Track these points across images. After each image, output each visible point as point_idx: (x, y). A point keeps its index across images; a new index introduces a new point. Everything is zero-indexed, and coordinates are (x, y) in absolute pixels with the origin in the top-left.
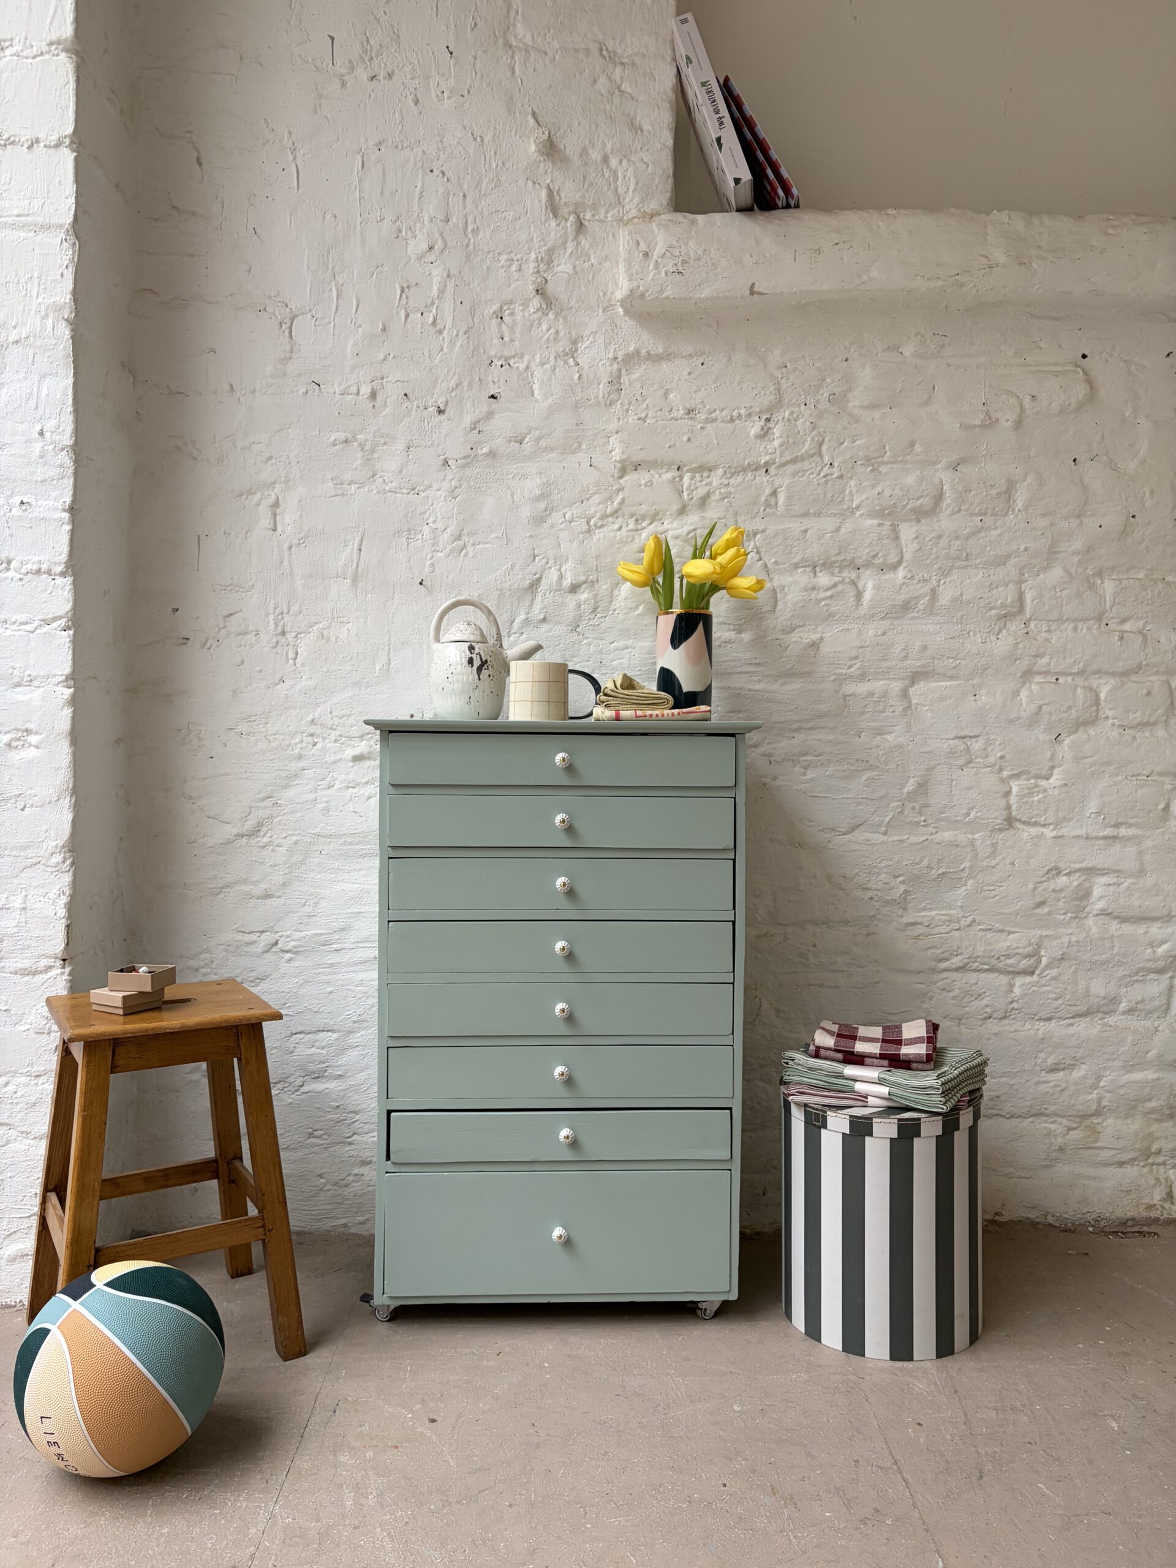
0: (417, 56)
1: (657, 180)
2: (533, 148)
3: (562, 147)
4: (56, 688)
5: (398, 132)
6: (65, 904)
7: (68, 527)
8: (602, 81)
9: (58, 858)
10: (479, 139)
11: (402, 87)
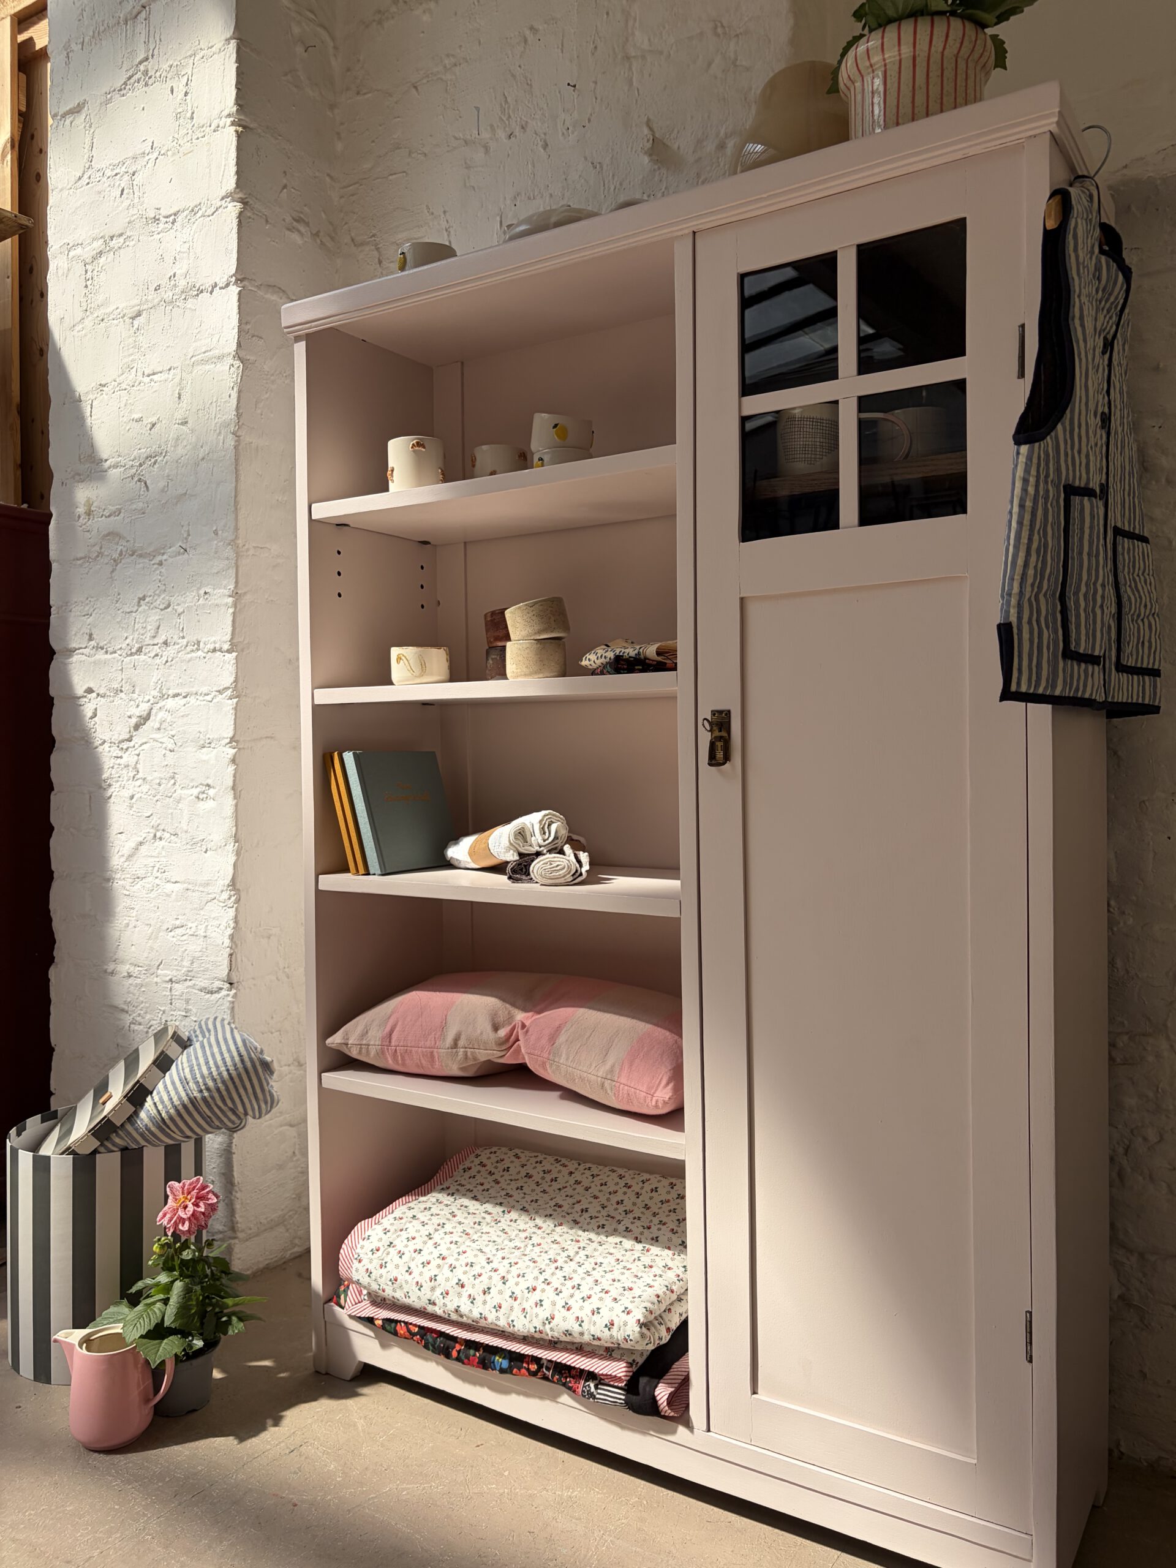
0: (546, 99)
2: (646, 159)
4: (224, 749)
5: (530, 183)
6: (230, 935)
7: (231, 610)
8: (717, 60)
9: (225, 895)
10: (598, 166)
11: (534, 135)
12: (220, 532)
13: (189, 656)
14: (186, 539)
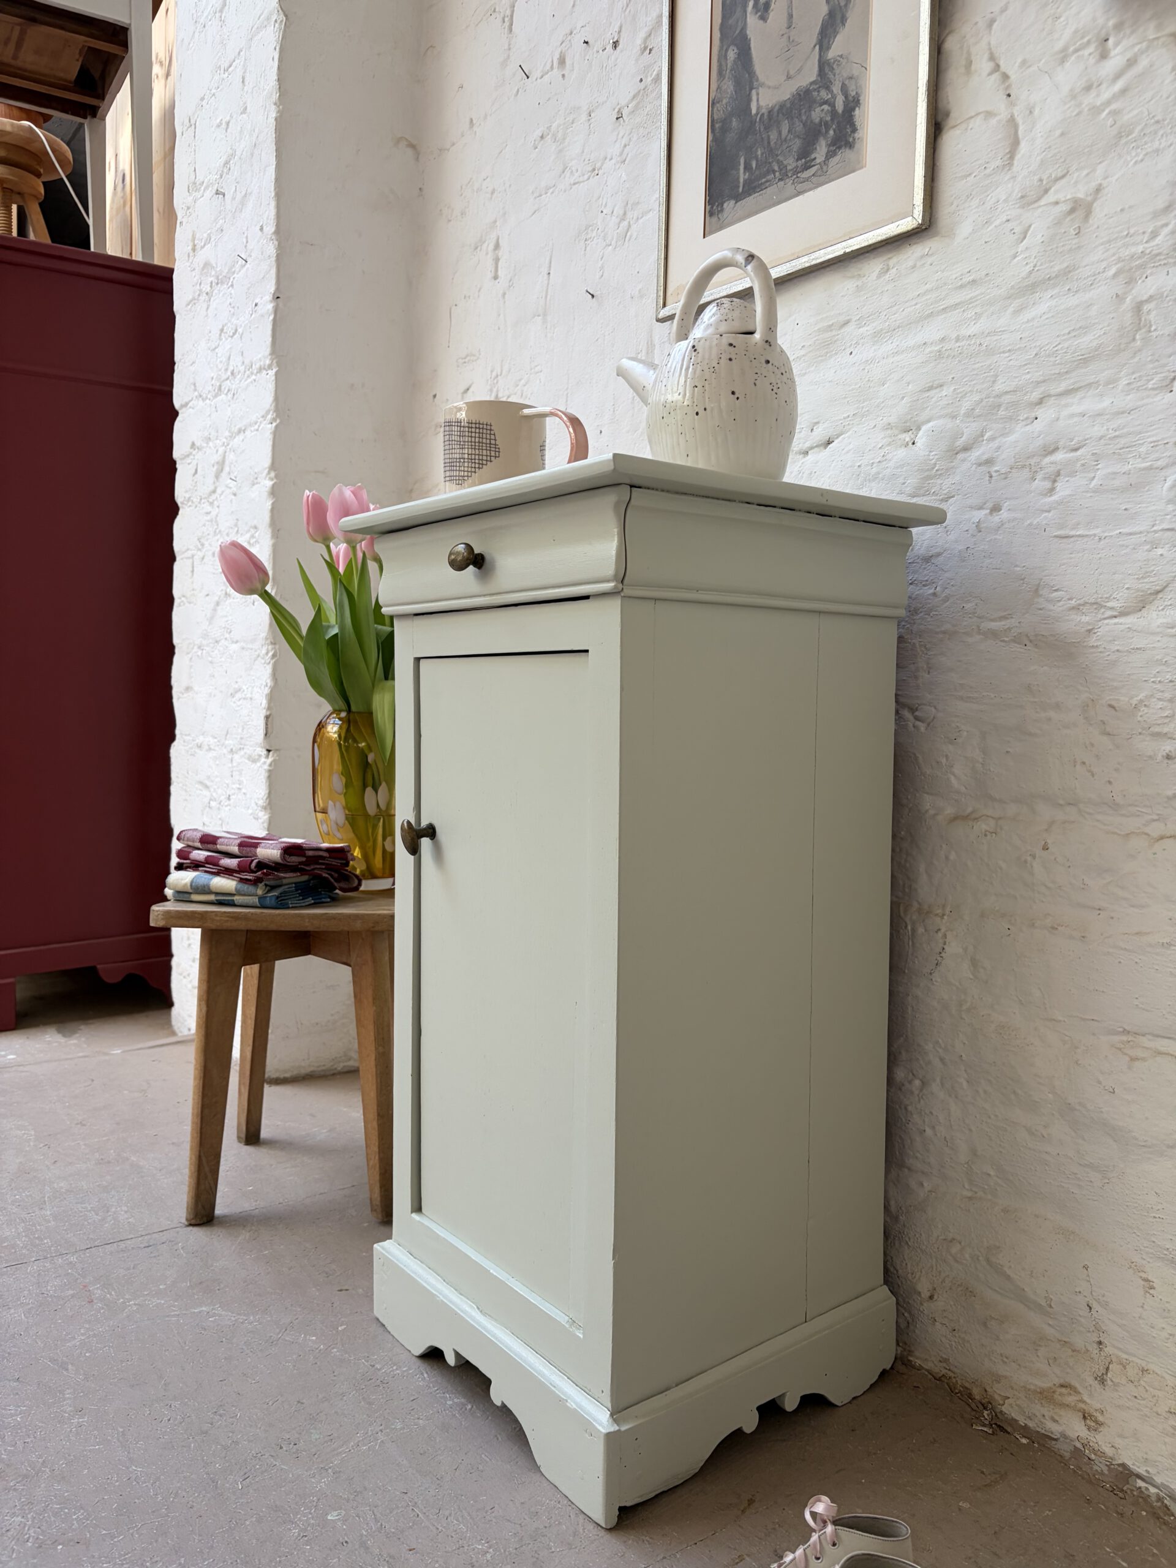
4: (264, 481)
6: (267, 695)
7: (272, 317)
9: (264, 651)
12: (265, 227)
13: (246, 383)
14: (246, 246)
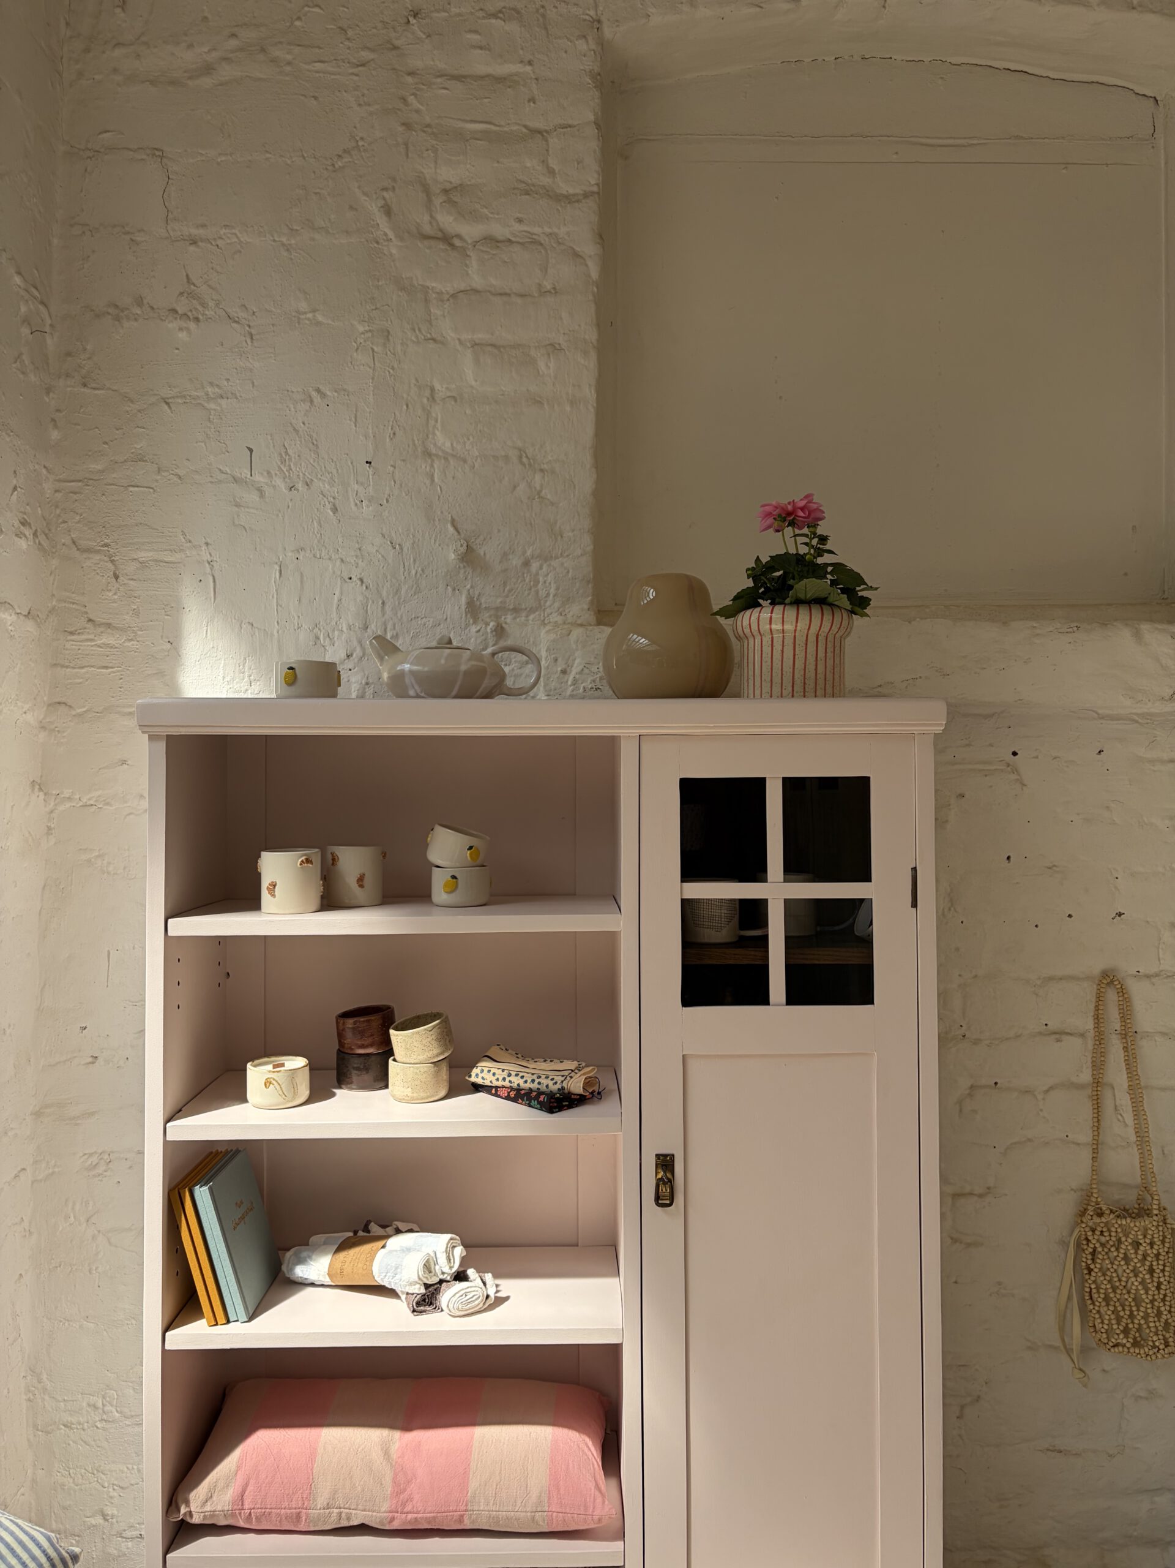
0: (336, 465)
1: (578, 585)
2: (453, 556)
3: (482, 554)
5: (316, 541)
8: (522, 486)
10: (397, 547)
11: (321, 496)
